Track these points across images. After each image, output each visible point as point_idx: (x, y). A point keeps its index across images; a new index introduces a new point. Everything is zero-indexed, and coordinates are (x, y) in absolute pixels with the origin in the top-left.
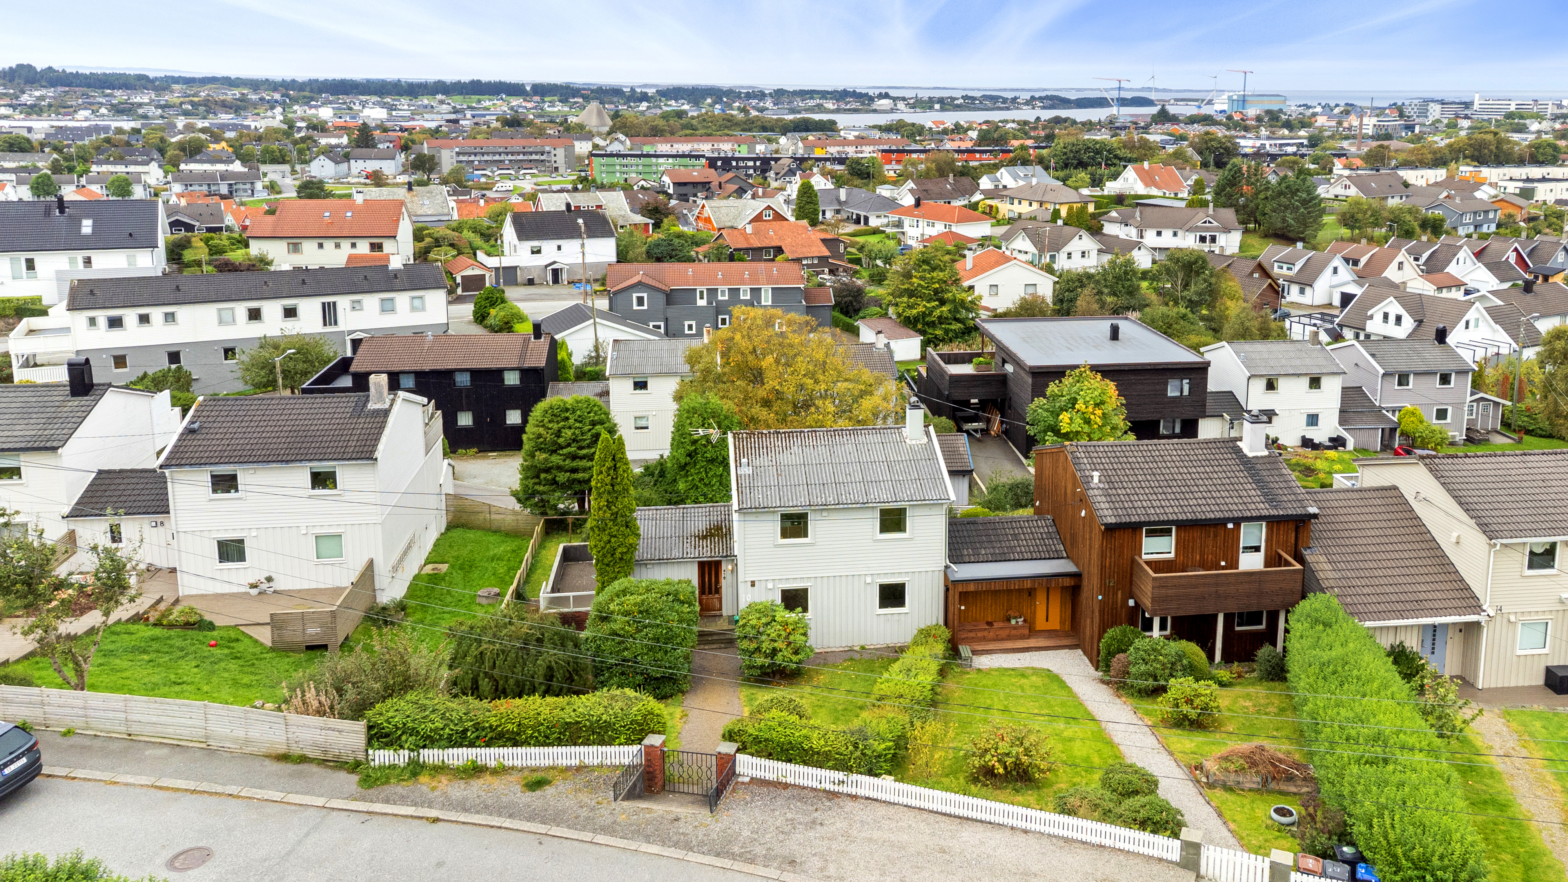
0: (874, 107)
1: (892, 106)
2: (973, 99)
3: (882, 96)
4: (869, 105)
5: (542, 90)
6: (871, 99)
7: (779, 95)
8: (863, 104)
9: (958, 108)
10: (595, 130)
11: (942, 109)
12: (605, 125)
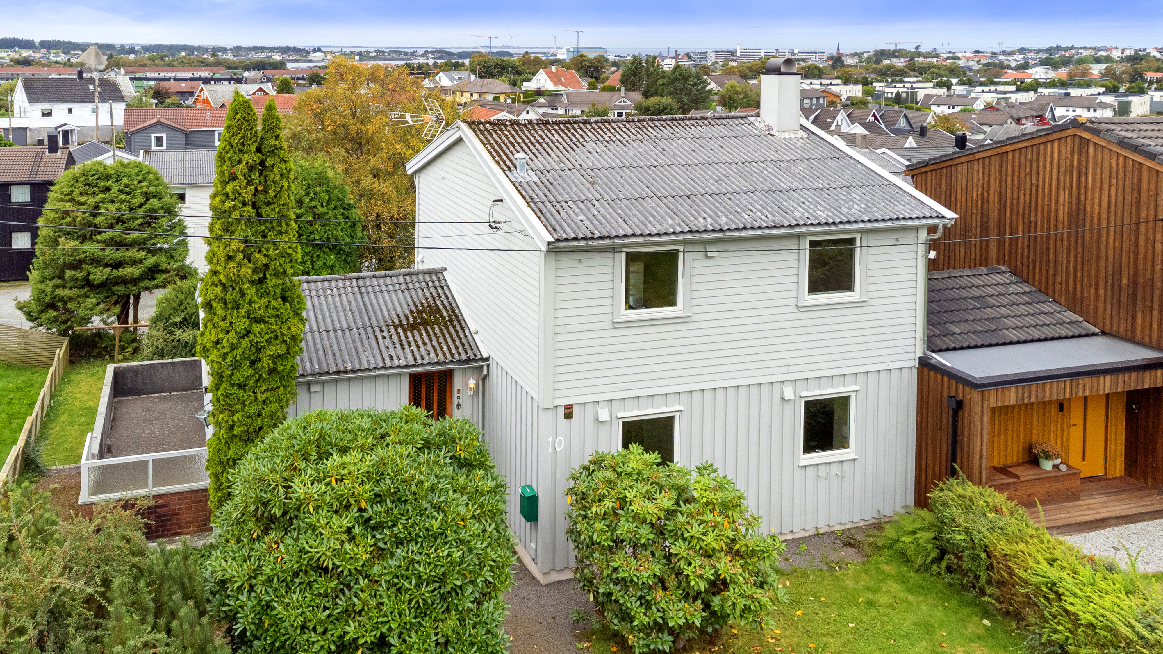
0: (310, 58)
1: (324, 57)
2: (384, 52)
3: (314, 51)
4: (306, 57)
5: (47, 45)
6: (308, 53)
7: (237, 50)
8: (302, 56)
9: (373, 58)
10: (93, 67)
11: (361, 60)
12: (101, 64)
